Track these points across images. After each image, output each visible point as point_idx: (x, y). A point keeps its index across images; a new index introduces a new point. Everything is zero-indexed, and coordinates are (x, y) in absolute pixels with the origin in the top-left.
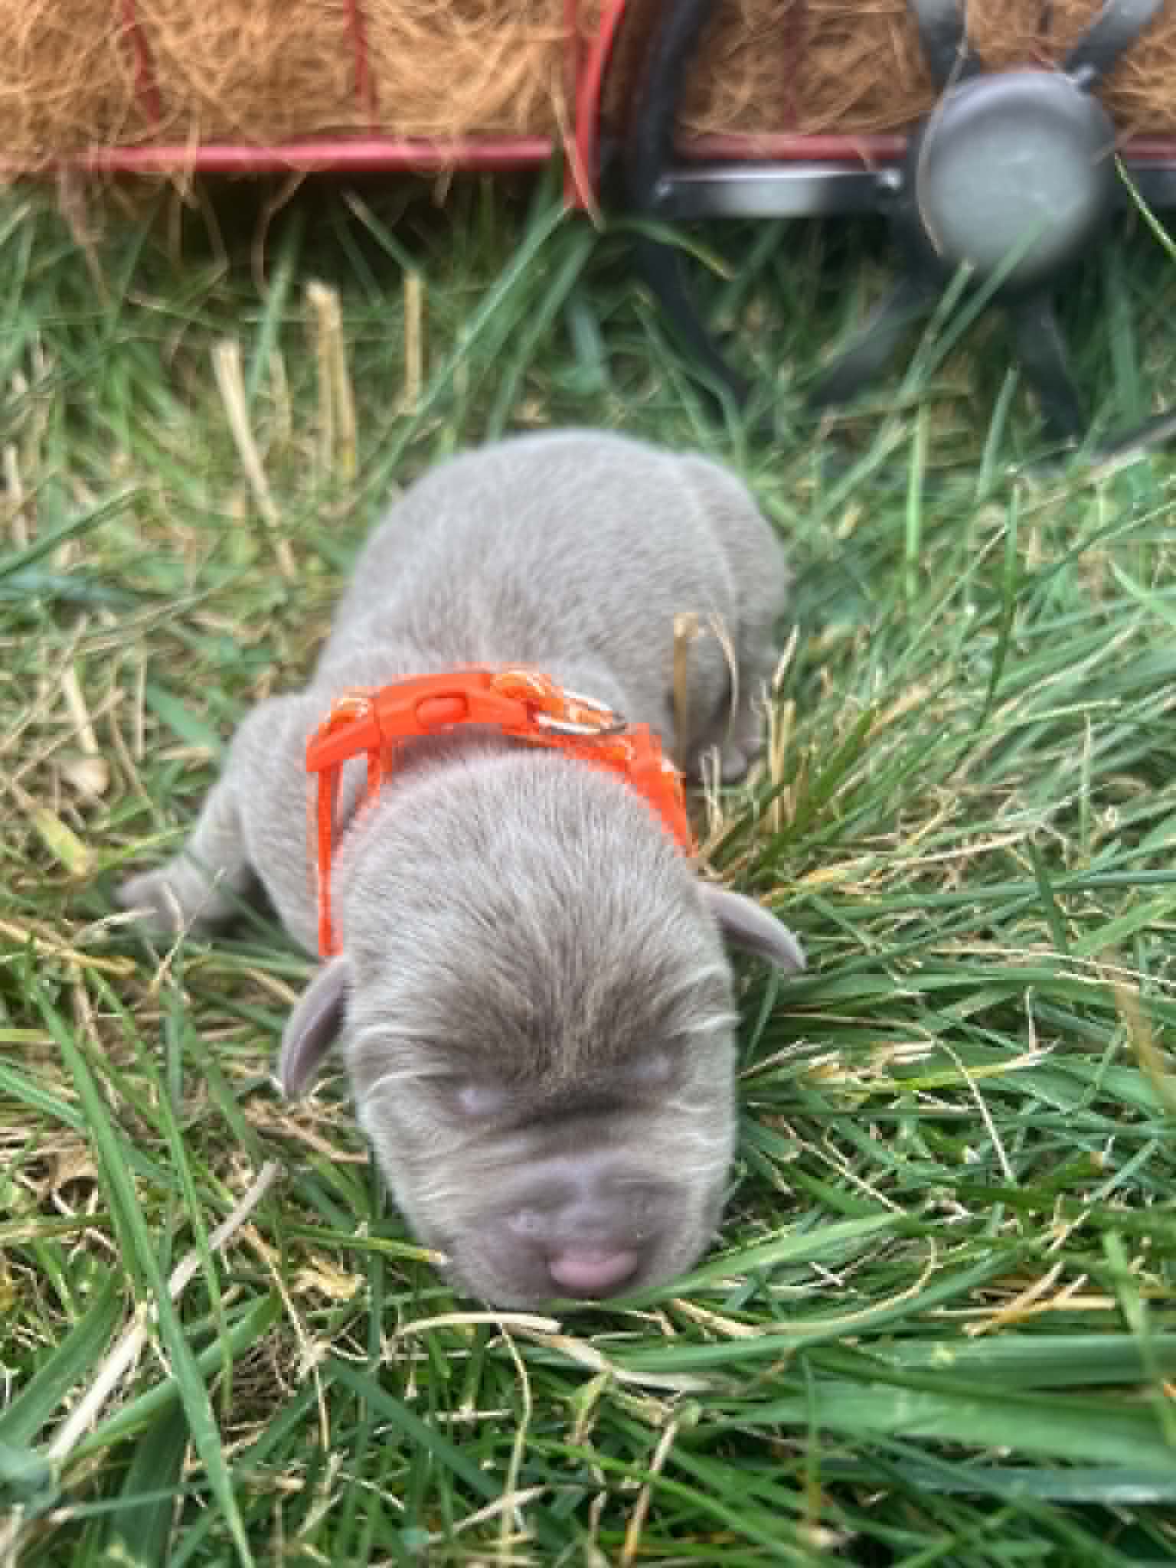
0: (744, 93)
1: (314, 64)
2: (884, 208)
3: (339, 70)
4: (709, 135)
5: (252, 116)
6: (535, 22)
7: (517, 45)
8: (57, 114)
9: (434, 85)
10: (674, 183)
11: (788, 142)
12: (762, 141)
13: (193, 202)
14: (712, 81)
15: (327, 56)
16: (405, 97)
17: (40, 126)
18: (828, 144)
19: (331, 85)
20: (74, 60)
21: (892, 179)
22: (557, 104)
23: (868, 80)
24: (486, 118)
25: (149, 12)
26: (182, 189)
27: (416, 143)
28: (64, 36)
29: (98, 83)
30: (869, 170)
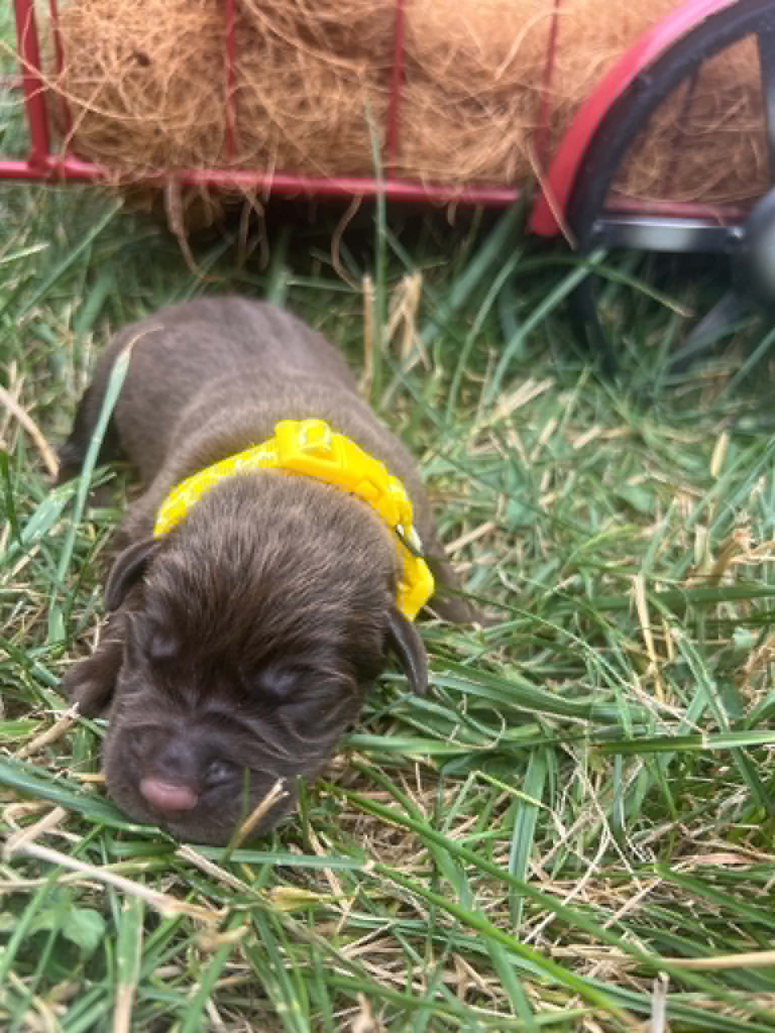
1: (362, 127)
2: (729, 250)
4: (628, 197)
7: (508, 128)
8: (178, 139)
9: (445, 149)
10: (604, 224)
13: (259, 211)
14: (633, 163)
15: (372, 123)
20: (191, 104)
21: (737, 232)
22: (536, 169)
23: (722, 172)
24: (484, 172)
25: (249, 80)
26: (252, 201)
27: (434, 183)
28: (188, 85)
29: (204, 123)
30: (722, 225)
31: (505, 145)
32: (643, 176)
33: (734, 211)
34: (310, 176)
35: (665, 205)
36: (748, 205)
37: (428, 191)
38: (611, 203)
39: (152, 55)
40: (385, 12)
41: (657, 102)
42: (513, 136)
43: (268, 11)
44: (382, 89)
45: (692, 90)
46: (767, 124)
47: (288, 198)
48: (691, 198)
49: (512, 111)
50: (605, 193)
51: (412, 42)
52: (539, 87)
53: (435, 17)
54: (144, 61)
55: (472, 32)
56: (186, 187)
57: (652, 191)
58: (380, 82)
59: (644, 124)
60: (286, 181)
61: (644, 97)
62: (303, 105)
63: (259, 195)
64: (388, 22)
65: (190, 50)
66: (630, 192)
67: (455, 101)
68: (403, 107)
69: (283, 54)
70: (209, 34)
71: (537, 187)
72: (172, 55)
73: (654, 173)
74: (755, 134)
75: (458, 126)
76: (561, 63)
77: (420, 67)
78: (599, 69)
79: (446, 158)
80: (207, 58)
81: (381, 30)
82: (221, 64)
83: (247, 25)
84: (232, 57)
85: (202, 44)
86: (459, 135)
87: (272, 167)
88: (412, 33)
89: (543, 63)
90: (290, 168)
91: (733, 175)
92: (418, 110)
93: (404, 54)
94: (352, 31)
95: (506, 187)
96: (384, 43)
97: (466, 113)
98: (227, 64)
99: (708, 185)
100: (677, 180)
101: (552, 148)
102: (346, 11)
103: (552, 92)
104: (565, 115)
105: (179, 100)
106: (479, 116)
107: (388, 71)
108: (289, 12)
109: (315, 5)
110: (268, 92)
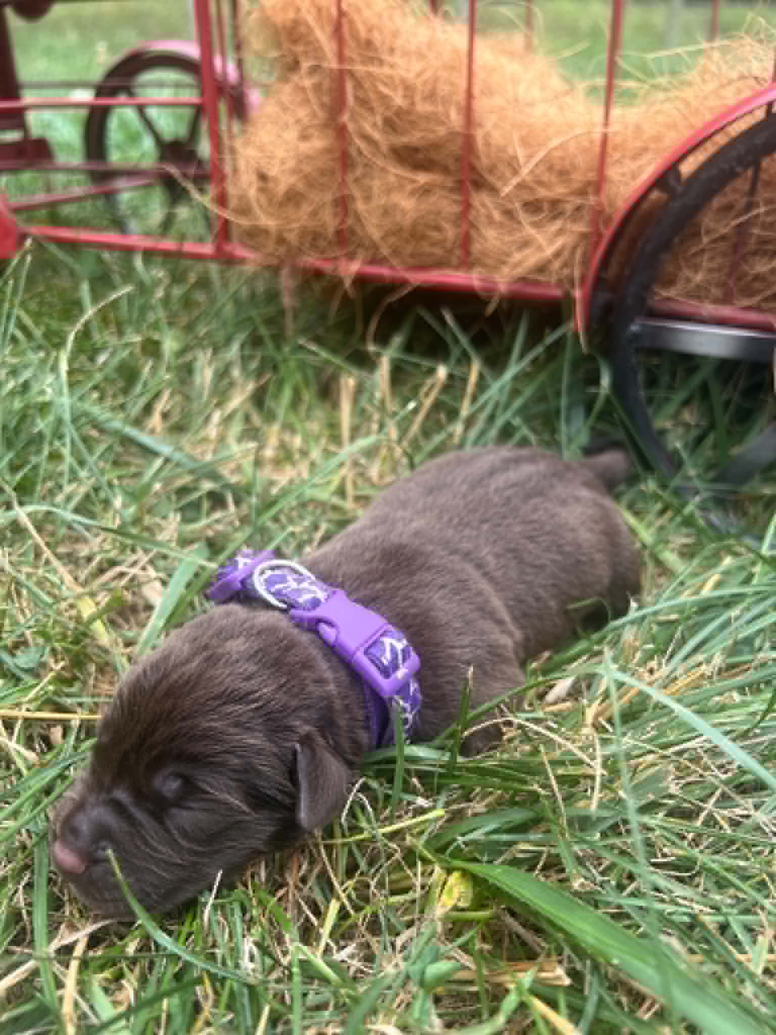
0: (699, 277)
1: (438, 228)
3: (451, 233)
4: (669, 299)
5: (396, 252)
6: (574, 221)
7: (560, 232)
8: (292, 237)
9: (505, 248)
10: (643, 325)
11: (726, 311)
12: (708, 309)
13: (351, 292)
14: (680, 269)
16: (485, 254)
17: (281, 240)
18: (753, 316)
19: (445, 240)
22: (577, 271)
24: (531, 272)
25: (352, 188)
28: (305, 196)
29: (314, 224)
37: (476, 283)
40: (455, 134)
42: (565, 240)
44: (455, 197)
49: (565, 217)
51: (478, 157)
53: (497, 137)
54: (263, 177)
58: (452, 190)
60: (370, 269)
64: (459, 141)
65: (307, 168)
68: (472, 211)
72: (294, 171)
77: (485, 179)
80: (322, 174)
84: (343, 174)
85: (320, 164)
86: (515, 237)
87: (361, 257)
89: (594, 175)
93: (473, 169)
94: (426, 151)
103: (604, 200)
107: (460, 182)
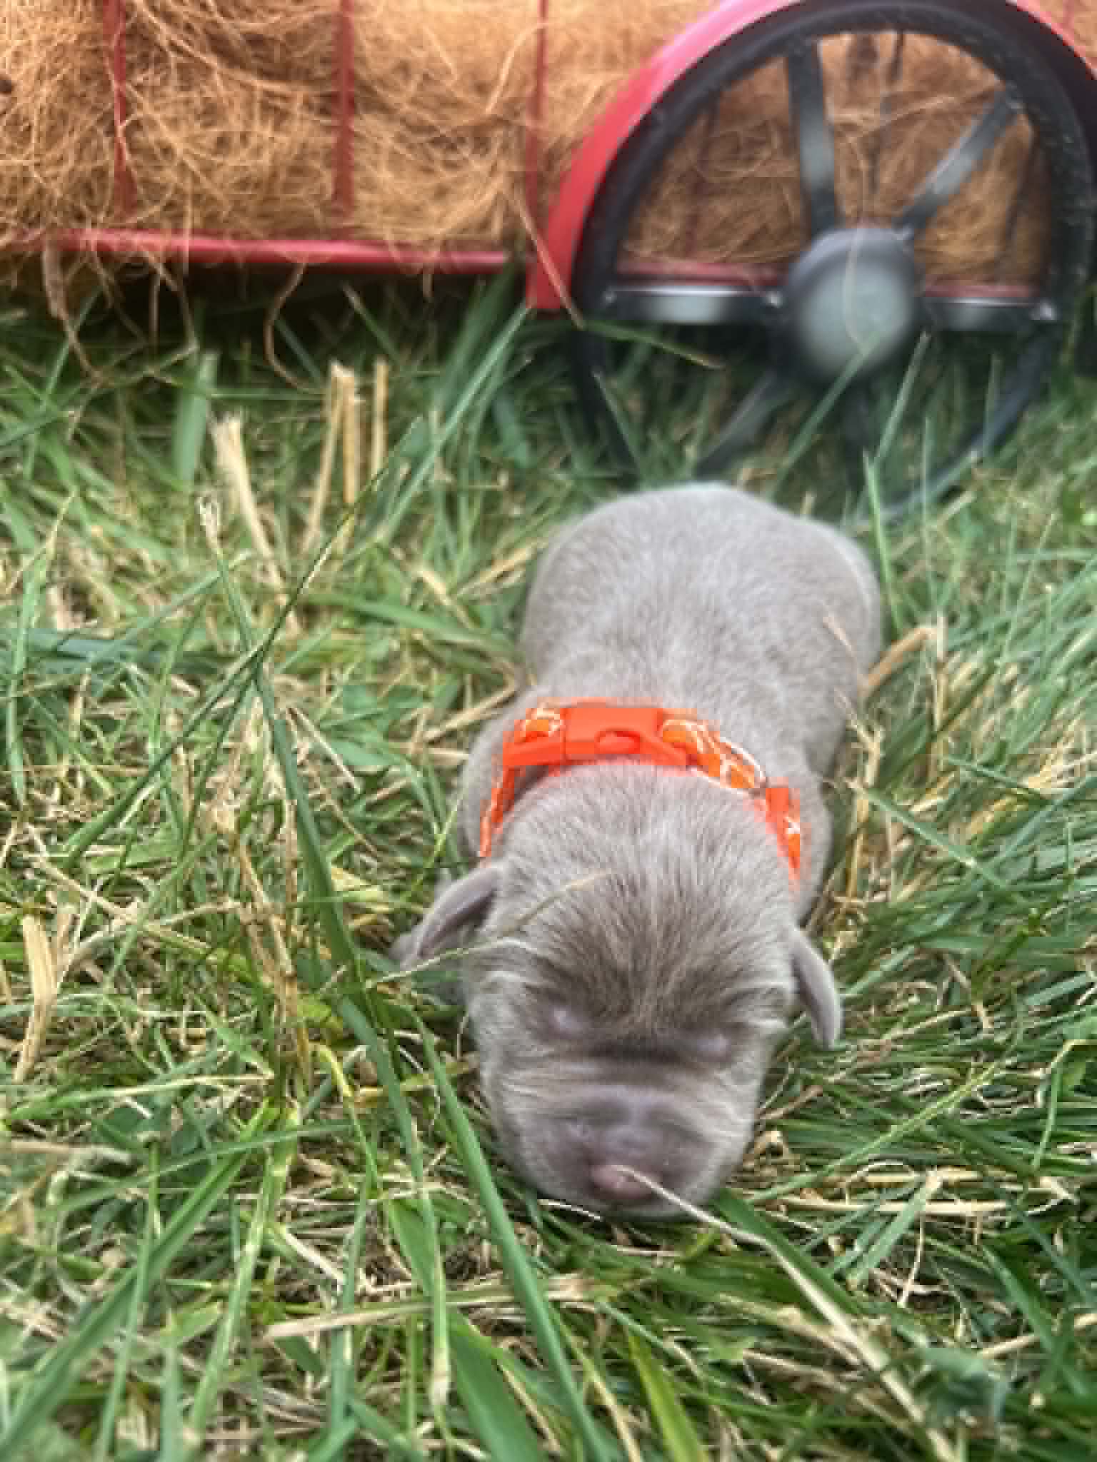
1: (304, 171)
2: (765, 322)
3: (327, 178)
4: (644, 259)
6: (504, 158)
7: (493, 172)
9: (413, 200)
10: (617, 293)
11: (690, 266)
14: (643, 216)
15: (316, 164)
16: (384, 207)
18: (718, 271)
19: (320, 191)
20: (68, 142)
21: (774, 299)
22: (527, 224)
23: (752, 225)
24: (464, 230)
25: (146, 109)
26: (161, 271)
27: (401, 246)
28: (63, 116)
29: (86, 167)
30: (756, 292)
31: (489, 196)
32: (659, 232)
33: (768, 273)
34: (236, 236)
35: (688, 266)
36: (784, 264)
37: (395, 254)
38: (624, 266)
39: (14, 78)
40: (326, 20)
41: (673, 142)
42: (499, 183)
43: (169, 17)
44: (325, 121)
45: (710, 126)
46: (800, 169)
47: (208, 266)
48: (717, 258)
49: (495, 150)
50: (617, 252)
51: (363, 61)
52: (526, 121)
55: (437, 47)
56: (68, 256)
57: (671, 251)
59: (657, 166)
60: (206, 243)
61: (656, 137)
62: (222, 143)
63: (171, 264)
64: (329, 32)
65: (64, 70)
66: (646, 252)
67: (423, 138)
68: (355, 144)
69: (190, 74)
70: (85, 45)
71: (531, 248)
72: (40, 77)
73: (673, 228)
74: (786, 180)
75: (428, 171)
76: (554, 90)
77: (373, 93)
78: (598, 97)
79: (413, 213)
80: (86, 79)
81: (322, 43)
82: (106, 86)
83: (139, 35)
84: (122, 78)
85: (79, 61)
86: (430, 183)
87: (188, 224)
88: (361, 48)
89: (529, 90)
90: (210, 227)
91: (764, 229)
92: (377, 148)
93: (352, 77)
94: (283, 45)
95: (492, 248)
96: (324, 61)
97: (437, 154)
98: (115, 85)
99: (737, 241)
100: (700, 235)
101: (548, 197)
102: (275, 18)
103: (544, 126)
104: (561, 156)
105: (52, 137)
106: (453, 157)
107: (333, 98)
108: (198, 19)
109: (233, 12)
110: (174, 123)
